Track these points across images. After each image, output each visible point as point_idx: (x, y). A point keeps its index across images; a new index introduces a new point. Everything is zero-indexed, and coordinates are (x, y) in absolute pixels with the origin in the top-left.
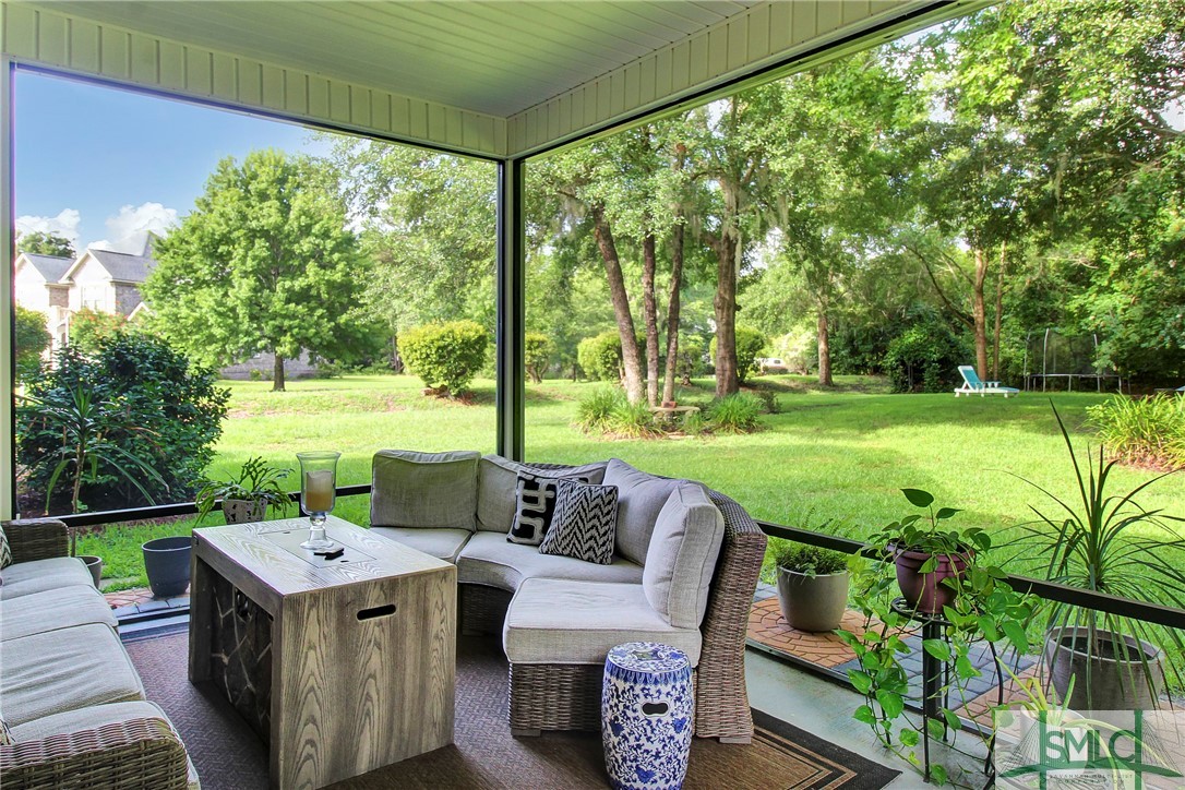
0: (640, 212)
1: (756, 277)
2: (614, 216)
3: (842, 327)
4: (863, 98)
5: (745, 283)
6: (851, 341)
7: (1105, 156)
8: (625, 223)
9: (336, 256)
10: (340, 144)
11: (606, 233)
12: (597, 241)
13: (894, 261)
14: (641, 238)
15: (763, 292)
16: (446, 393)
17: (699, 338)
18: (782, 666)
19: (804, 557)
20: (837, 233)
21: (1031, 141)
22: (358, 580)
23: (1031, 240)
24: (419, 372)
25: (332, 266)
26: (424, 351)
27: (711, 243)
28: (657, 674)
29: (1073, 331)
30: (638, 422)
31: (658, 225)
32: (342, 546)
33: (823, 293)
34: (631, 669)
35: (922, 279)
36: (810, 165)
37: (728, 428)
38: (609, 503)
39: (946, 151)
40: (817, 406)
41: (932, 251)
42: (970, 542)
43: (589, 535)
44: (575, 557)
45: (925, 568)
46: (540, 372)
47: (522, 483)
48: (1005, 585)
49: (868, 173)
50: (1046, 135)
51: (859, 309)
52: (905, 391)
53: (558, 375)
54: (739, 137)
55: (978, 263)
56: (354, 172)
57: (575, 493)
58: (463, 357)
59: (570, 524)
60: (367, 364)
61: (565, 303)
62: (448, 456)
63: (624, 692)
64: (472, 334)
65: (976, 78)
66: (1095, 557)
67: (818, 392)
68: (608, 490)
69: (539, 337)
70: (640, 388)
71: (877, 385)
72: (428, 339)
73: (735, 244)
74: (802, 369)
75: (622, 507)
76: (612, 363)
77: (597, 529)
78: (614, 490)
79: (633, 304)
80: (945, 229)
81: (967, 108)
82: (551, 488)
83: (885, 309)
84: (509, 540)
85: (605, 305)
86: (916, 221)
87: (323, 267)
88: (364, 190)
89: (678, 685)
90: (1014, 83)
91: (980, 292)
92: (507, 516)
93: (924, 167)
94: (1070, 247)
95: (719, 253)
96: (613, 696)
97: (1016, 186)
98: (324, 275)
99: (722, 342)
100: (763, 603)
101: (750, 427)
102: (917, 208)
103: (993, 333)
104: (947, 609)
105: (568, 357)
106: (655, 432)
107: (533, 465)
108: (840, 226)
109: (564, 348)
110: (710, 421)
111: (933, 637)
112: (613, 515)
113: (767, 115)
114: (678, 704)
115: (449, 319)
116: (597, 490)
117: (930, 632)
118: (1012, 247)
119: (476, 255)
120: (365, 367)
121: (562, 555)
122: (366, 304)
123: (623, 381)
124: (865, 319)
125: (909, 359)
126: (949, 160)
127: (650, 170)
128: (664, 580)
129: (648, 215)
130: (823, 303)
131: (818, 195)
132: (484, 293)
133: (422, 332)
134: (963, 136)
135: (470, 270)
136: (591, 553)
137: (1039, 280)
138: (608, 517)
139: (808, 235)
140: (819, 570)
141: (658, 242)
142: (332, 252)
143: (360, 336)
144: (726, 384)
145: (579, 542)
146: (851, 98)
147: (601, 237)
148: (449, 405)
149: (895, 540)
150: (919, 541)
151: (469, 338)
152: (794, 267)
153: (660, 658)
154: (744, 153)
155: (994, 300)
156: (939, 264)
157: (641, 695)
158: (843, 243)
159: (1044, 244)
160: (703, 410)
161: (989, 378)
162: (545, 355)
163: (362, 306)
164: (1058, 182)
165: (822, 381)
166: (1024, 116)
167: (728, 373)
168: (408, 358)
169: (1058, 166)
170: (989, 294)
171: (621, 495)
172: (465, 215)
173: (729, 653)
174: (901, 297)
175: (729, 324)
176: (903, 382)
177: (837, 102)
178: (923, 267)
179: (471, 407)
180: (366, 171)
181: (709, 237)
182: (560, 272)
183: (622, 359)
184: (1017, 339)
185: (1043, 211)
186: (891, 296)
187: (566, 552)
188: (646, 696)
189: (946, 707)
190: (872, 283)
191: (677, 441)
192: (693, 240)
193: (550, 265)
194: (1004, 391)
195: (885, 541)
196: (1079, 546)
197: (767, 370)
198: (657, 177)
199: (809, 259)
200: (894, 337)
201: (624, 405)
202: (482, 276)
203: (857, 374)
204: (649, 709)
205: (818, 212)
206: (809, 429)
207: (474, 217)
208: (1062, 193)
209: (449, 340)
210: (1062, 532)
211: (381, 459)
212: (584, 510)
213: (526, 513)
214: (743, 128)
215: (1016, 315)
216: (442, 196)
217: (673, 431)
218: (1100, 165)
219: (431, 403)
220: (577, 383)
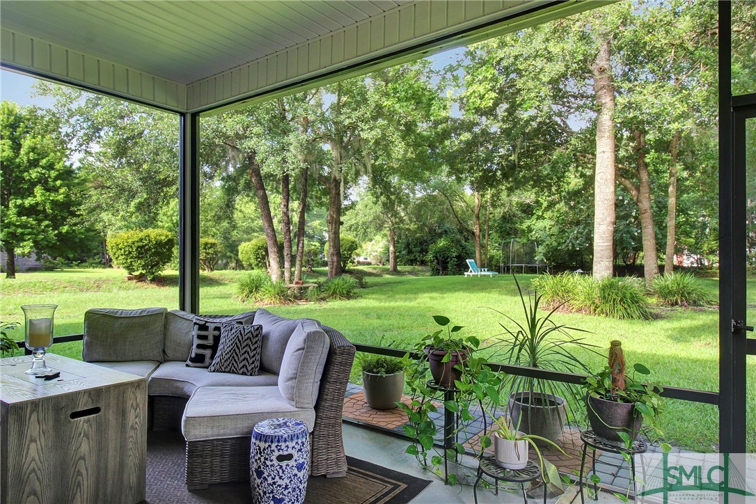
0: (279, 159)
1: (353, 205)
2: (262, 160)
3: (403, 237)
4: (414, 98)
5: (347, 209)
6: (408, 245)
7: (539, 142)
8: (270, 166)
9: (58, 183)
10: (61, 99)
11: (257, 172)
12: (251, 178)
13: (432, 199)
14: (280, 176)
15: (357, 215)
16: (143, 279)
17: (318, 244)
18: (365, 431)
19: (379, 364)
20: (400, 180)
21: (504, 131)
22: (71, 391)
23: (504, 187)
24: (123, 264)
25: (56, 190)
26: (127, 249)
27: (325, 183)
28: (286, 436)
29: (525, 241)
30: (278, 294)
31: (291, 167)
32: (58, 371)
33: (391, 217)
34: (269, 434)
35: (447, 209)
36: (384, 137)
37: (336, 297)
38: (257, 336)
39: (460, 134)
40: (388, 284)
41: (452, 193)
42: (469, 344)
43: (243, 357)
44: (233, 372)
45: (445, 360)
46: (212, 263)
47: (196, 327)
48: (488, 367)
49: (416, 145)
50: (510, 129)
51: (412, 227)
52: (438, 275)
53: (225, 267)
54: (342, 116)
55: (477, 201)
56: (72, 121)
57: (233, 331)
58: (156, 254)
59: (230, 351)
60: (83, 261)
61: (230, 219)
62: (143, 311)
63: (264, 449)
64: (163, 238)
65: (474, 92)
66: (533, 350)
67: (389, 276)
68: (256, 328)
69: (211, 240)
70: (280, 273)
71: (422, 271)
72: (130, 241)
73: (340, 183)
74: (380, 262)
75: (265, 338)
76: (261, 258)
77: (248, 353)
78: (260, 327)
79: (275, 221)
80: (459, 180)
81: (470, 109)
82: (217, 329)
83: (427, 226)
84: (187, 365)
85: (256, 222)
86: (444, 175)
87: (47, 190)
88: (81, 134)
89: (300, 442)
90: (493, 97)
91: (478, 217)
92: (186, 349)
93: (447, 143)
94: (523, 193)
95: (329, 189)
96: (257, 453)
97: (496, 157)
98: (49, 196)
99: (332, 244)
100: (355, 396)
101: (348, 295)
102: (444, 167)
103: (485, 241)
104: (457, 382)
105: (232, 255)
106: (289, 300)
107: (205, 316)
108: (401, 176)
109: (229, 249)
110: (324, 293)
111: (450, 399)
112: (259, 343)
113: (358, 104)
114: (300, 453)
115: (146, 227)
116: (248, 328)
117: (449, 397)
118: (494, 190)
119: (166, 183)
120: (81, 262)
121: (225, 372)
122: (82, 215)
123: (269, 270)
124: (415, 232)
125: (440, 256)
126: (461, 140)
127: (285, 132)
128: (291, 379)
129: (284, 161)
130: (392, 222)
131: (389, 156)
132: (172, 212)
133: (126, 236)
134: (468, 126)
135: (162, 194)
136: (244, 369)
137: (508, 211)
138: (256, 345)
139: (384, 180)
140: (387, 372)
141: (292, 179)
142: (56, 179)
143: (77, 240)
144: (334, 270)
145: (236, 362)
146: (407, 98)
147: (253, 174)
148: (146, 287)
149: (429, 346)
150: (442, 345)
151: (161, 241)
152: (375, 199)
153: (288, 426)
154: (344, 126)
155: (486, 222)
156: (456, 200)
157: (276, 450)
158: (403, 187)
159: (510, 190)
160: (319, 286)
161: (482, 266)
162: (216, 253)
163: (79, 216)
164: (516, 155)
165: (391, 269)
166: (500, 118)
167: (335, 264)
168: (115, 254)
169: (517, 146)
170: (482, 219)
171: (264, 330)
172: (158, 155)
173: (332, 421)
174: (436, 219)
175: (336, 234)
176: (437, 269)
177: (399, 100)
178: (447, 201)
179: (162, 288)
180: (82, 120)
181: (323, 179)
182: (226, 197)
183: (268, 256)
184: (497, 245)
185: (510, 171)
186: (430, 219)
187: (228, 369)
188: (279, 450)
189: (457, 442)
190: (420, 211)
191: (303, 306)
192: (314, 180)
193: (219, 193)
194: (490, 273)
195: (423, 347)
196: (526, 346)
197: (359, 263)
198: (290, 137)
199: (384, 195)
200: (432, 243)
201: (269, 283)
202: (170, 198)
203: (411, 265)
204: (281, 458)
205: (389, 167)
206: (384, 297)
207: (164, 157)
208: (519, 162)
209: (146, 242)
210: (516, 339)
211: (91, 314)
212: (240, 342)
213: (199, 346)
214: (344, 110)
215: (496, 231)
216: (140, 141)
217: (301, 299)
218: (537, 148)
219: (132, 285)
220: (238, 271)
